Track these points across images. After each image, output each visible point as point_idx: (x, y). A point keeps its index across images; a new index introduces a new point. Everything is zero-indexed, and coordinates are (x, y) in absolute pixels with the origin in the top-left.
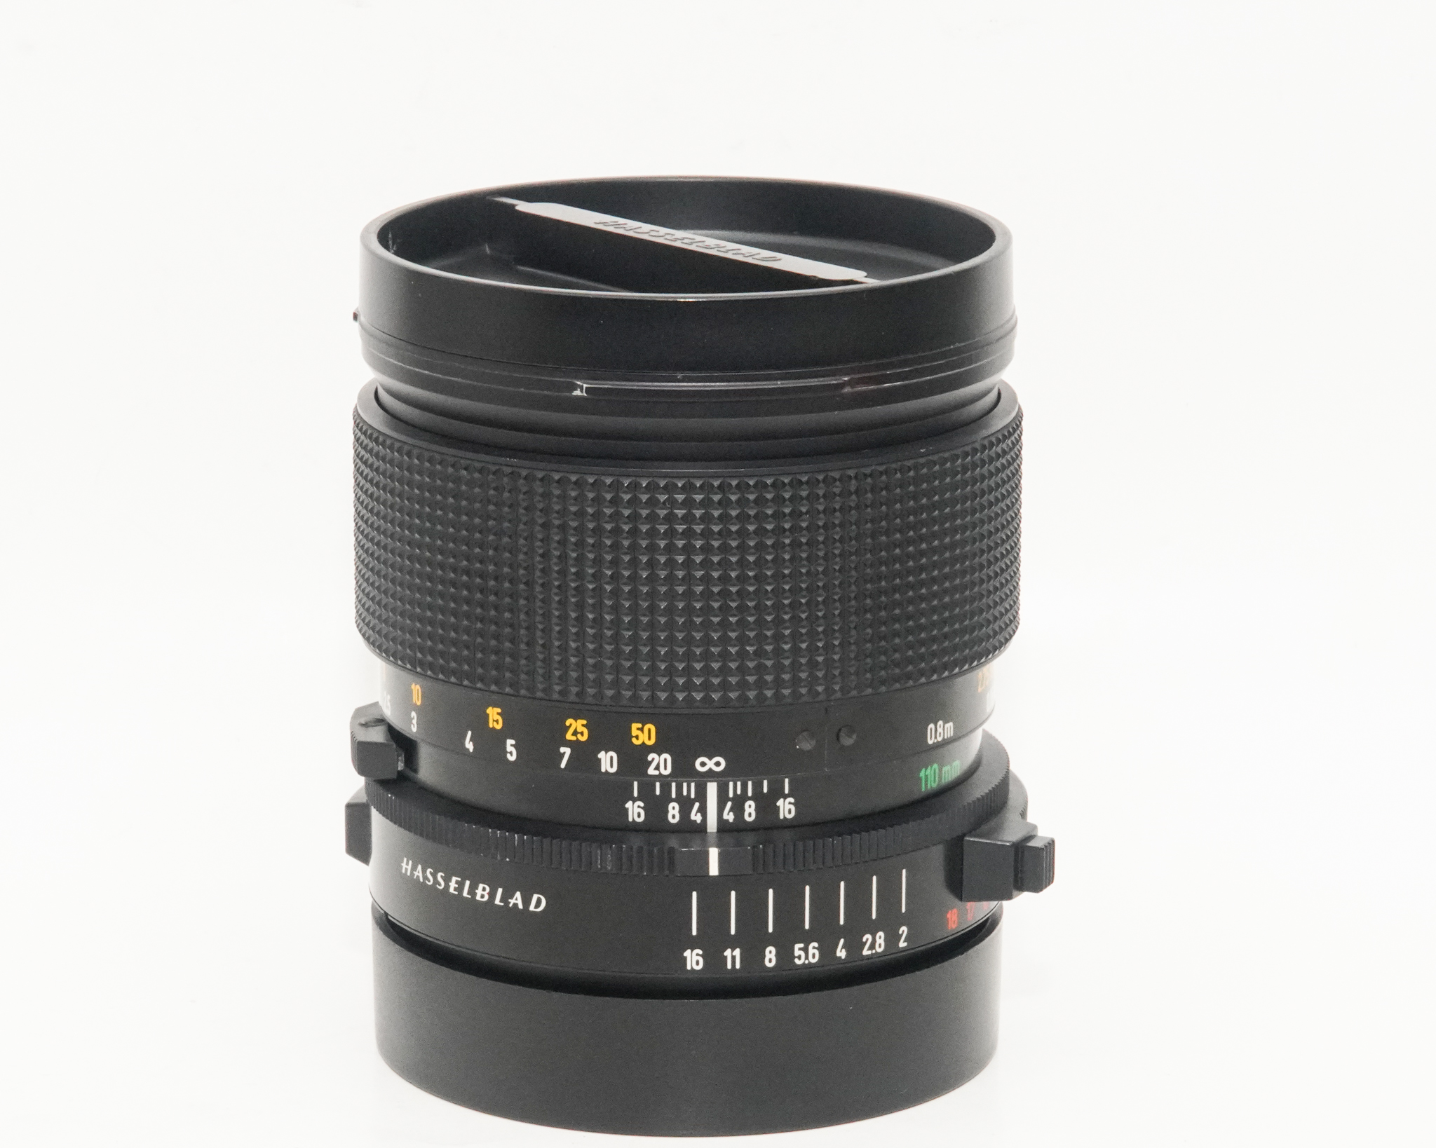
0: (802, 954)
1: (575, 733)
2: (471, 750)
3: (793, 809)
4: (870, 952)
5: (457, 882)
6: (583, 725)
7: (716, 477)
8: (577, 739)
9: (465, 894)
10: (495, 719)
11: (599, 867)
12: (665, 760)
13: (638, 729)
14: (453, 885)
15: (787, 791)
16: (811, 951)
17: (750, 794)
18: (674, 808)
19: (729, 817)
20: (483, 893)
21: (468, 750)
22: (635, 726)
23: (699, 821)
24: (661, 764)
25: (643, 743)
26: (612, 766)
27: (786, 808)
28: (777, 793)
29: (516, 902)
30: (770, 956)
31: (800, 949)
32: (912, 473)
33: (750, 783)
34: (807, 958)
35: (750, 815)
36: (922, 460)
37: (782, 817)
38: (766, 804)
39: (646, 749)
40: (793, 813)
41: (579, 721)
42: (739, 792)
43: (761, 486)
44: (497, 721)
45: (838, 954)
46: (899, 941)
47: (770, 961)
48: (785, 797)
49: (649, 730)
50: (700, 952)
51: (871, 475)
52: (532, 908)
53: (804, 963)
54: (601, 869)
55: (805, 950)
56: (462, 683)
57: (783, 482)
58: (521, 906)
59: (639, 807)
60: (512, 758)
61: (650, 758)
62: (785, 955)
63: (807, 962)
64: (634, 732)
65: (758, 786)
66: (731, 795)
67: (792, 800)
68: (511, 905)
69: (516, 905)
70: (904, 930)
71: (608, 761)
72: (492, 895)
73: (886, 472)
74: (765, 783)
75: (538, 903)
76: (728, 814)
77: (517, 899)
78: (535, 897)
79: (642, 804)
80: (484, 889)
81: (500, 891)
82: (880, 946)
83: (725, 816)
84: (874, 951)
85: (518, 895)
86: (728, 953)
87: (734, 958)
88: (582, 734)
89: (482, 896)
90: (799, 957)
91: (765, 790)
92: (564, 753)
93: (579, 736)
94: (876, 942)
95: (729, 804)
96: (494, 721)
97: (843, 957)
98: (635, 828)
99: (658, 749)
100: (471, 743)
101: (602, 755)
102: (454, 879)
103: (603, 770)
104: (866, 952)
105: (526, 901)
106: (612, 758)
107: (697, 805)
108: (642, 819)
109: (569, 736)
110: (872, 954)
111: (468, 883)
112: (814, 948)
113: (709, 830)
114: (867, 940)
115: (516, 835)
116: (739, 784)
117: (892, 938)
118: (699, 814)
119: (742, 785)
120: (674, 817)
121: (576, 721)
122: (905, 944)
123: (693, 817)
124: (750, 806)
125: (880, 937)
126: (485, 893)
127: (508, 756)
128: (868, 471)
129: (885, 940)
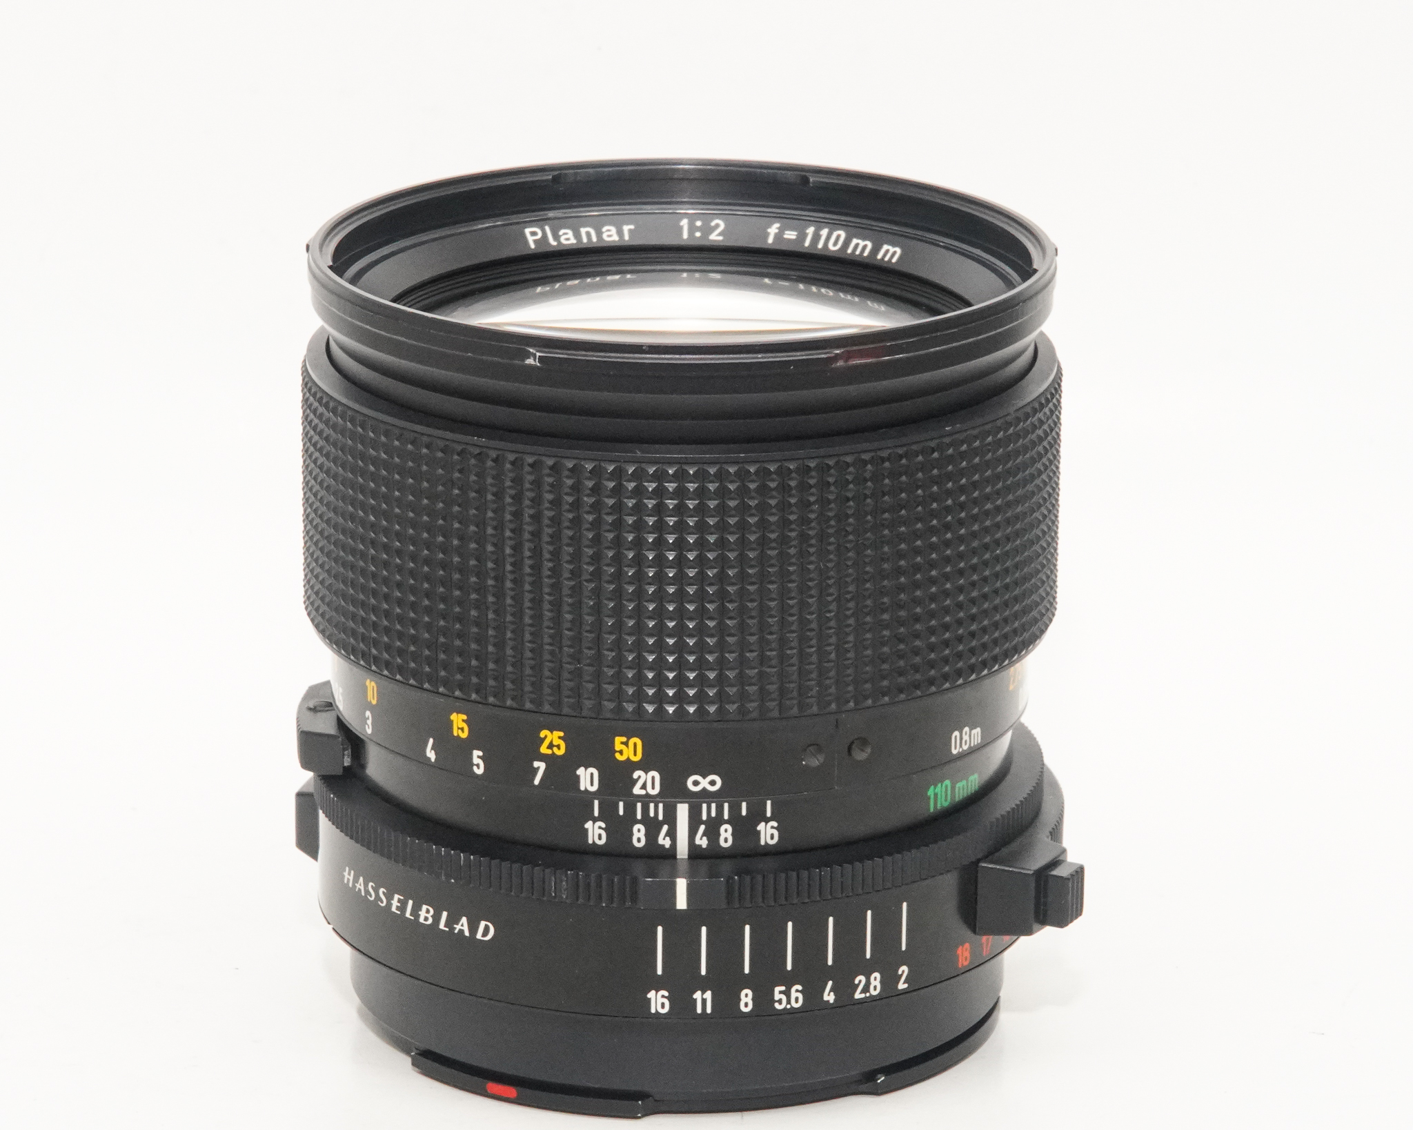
0: (784, 997)
1: (551, 746)
2: (433, 760)
3: (776, 833)
4: (863, 996)
5: (399, 901)
6: (560, 738)
7: (712, 463)
8: (553, 753)
9: (408, 915)
10: (460, 726)
11: (553, 895)
12: (653, 778)
13: (622, 743)
14: (395, 903)
15: (769, 814)
16: (794, 994)
17: (726, 817)
18: (639, 831)
19: (702, 842)
20: (427, 915)
21: (429, 759)
22: (618, 740)
23: (667, 846)
24: (648, 782)
25: (628, 759)
26: (592, 785)
27: (768, 833)
28: (757, 815)
29: (462, 928)
30: (746, 1000)
31: (781, 992)
32: (936, 455)
33: (726, 806)
34: (789, 1002)
35: (726, 840)
36: (947, 440)
37: (763, 843)
38: (745, 829)
39: (630, 766)
40: (776, 838)
41: (555, 732)
42: (713, 814)
43: (764, 473)
44: (462, 729)
45: (826, 998)
46: (898, 983)
47: (746, 1005)
48: (767, 821)
49: (635, 745)
50: (666, 994)
51: (888, 459)
52: (479, 936)
53: (785, 1009)
54: (555, 897)
55: (787, 993)
56: (422, 685)
57: (789, 469)
58: (467, 933)
59: (600, 828)
60: (479, 771)
61: (635, 775)
62: (763, 998)
63: (789, 1006)
64: (618, 746)
65: (735, 809)
66: (704, 817)
67: (775, 824)
68: (456, 931)
69: (461, 931)
70: (904, 970)
71: (588, 779)
72: (437, 918)
73: (906, 455)
74: (744, 805)
75: (486, 931)
76: (701, 839)
77: (463, 925)
78: (483, 924)
79: (603, 825)
80: (428, 911)
81: (445, 914)
82: (875, 988)
83: (698, 841)
84: (868, 995)
85: (464, 920)
86: (698, 995)
87: (704, 1001)
88: (558, 747)
89: (426, 919)
90: (780, 1001)
91: (744, 813)
92: (538, 768)
93: (555, 749)
94: (870, 984)
95: (702, 828)
96: (459, 728)
97: (832, 1001)
98: (595, 851)
99: (645, 766)
100: (433, 752)
101: (581, 771)
102: (397, 897)
103: (582, 788)
104: (858, 995)
105: (473, 928)
106: (592, 774)
107: (665, 828)
108: (603, 841)
109: (544, 749)
110: (866, 997)
111: (410, 903)
112: (797, 991)
113: (678, 857)
114: (860, 981)
115: (462, 854)
116: (713, 806)
117: (890, 980)
118: (668, 838)
119: (717, 807)
120: (639, 840)
121: (552, 732)
122: (906, 986)
123: (661, 841)
124: (726, 831)
125: (875, 979)
126: (429, 916)
127: (475, 768)
128: (885, 454)
129: (881, 982)
